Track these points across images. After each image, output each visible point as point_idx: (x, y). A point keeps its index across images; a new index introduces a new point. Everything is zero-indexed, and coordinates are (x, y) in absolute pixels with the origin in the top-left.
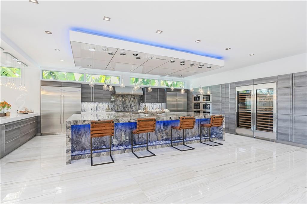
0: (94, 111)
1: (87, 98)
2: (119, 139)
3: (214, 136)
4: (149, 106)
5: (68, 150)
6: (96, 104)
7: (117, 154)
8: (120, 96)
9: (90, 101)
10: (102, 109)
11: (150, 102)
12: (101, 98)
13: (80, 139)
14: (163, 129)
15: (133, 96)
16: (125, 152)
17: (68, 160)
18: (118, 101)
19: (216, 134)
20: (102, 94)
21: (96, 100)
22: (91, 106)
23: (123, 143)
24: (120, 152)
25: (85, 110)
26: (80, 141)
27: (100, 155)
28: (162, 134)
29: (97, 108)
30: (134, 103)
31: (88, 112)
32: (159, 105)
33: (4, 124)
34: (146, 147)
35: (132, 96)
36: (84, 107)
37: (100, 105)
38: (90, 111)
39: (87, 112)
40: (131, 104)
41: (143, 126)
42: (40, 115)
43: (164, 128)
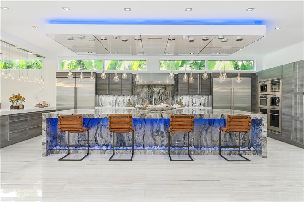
0: (113, 106)
1: (103, 90)
2: (105, 138)
3: (254, 148)
4: (188, 100)
5: (44, 142)
6: (115, 98)
7: (96, 154)
8: (146, 86)
9: (106, 93)
10: (122, 104)
11: (189, 95)
12: (119, 90)
13: (63, 134)
14: (164, 131)
15: (164, 86)
16: (106, 153)
17: (44, 152)
18: (142, 93)
19: (256, 146)
20: (121, 85)
21: (113, 92)
22: (110, 100)
23: (109, 143)
24: (99, 153)
25: (103, 105)
26: (63, 137)
27: (77, 153)
28: (162, 137)
29: (116, 102)
30: (166, 95)
31: (106, 107)
32: (204, 99)
33: (8, 115)
34: (132, 151)
35: (161, 86)
36: (102, 100)
37: (120, 98)
38: (108, 106)
39: (104, 107)
40: (160, 97)
41: (116, 123)
42: (55, 109)
43: (164, 129)
